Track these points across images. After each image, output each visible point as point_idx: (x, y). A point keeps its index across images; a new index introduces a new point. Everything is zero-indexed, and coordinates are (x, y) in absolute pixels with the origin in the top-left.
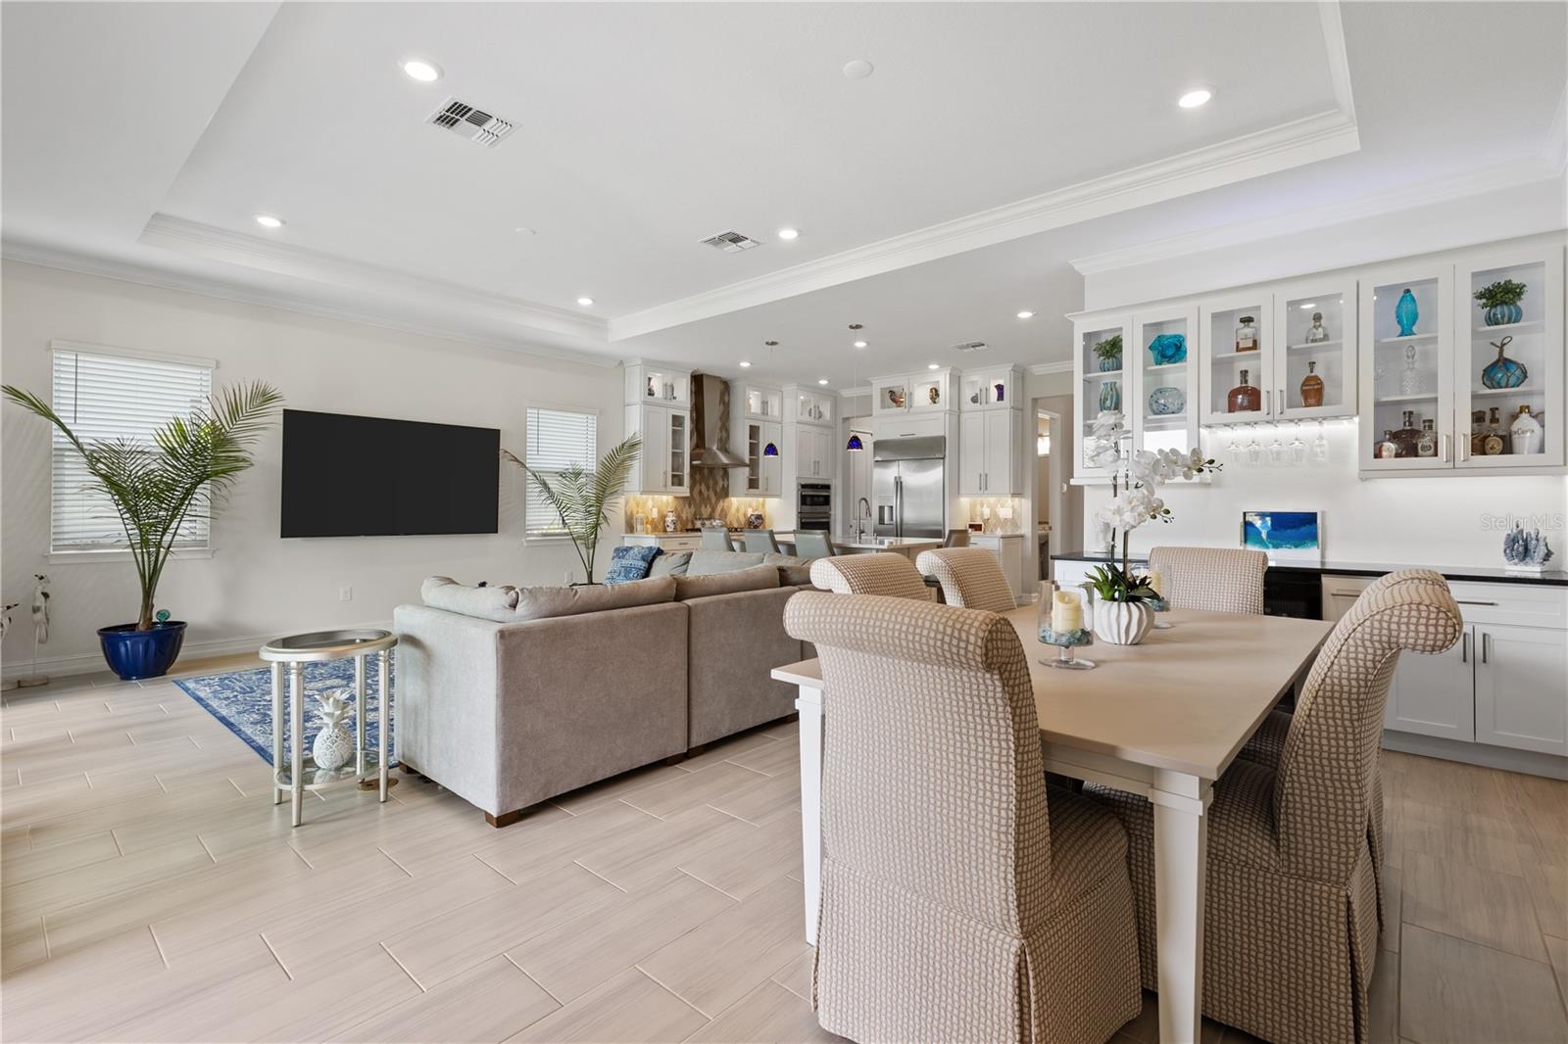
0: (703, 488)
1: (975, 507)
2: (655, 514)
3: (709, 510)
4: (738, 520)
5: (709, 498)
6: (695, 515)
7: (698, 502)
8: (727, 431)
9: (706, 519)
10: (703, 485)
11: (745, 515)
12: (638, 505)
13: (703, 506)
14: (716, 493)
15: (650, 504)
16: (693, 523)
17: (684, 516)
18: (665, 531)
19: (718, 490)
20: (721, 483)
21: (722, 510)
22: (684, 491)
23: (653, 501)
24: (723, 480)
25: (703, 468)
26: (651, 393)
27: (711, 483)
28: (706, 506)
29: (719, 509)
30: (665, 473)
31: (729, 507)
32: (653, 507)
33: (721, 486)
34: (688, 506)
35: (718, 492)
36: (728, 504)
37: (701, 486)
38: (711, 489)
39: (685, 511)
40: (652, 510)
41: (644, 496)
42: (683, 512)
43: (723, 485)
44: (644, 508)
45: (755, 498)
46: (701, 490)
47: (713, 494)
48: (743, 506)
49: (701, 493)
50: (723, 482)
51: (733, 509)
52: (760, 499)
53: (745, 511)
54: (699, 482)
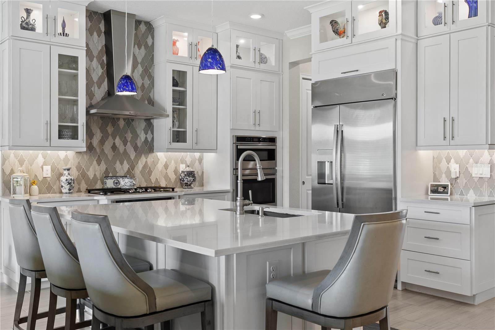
0: (118, 141)
1: (440, 162)
2: (47, 172)
3: (126, 166)
4: (166, 177)
5: (126, 153)
6: (107, 172)
7: (110, 157)
8: (151, 78)
9: (122, 177)
10: (118, 138)
11: (176, 171)
12: (21, 162)
13: (118, 162)
14: (136, 148)
15: (40, 160)
16: (103, 183)
17: (91, 174)
18: (61, 192)
19: (139, 145)
20: (142, 136)
21: (145, 166)
22: (81, 143)
23: (44, 157)
24: (146, 133)
25: (118, 119)
27: (129, 136)
28: (122, 163)
29: (140, 165)
30: (49, 124)
31: (155, 163)
32: (45, 164)
33: (143, 139)
34: (95, 162)
35: (139, 146)
36: (152, 160)
37: (114, 140)
38: (129, 143)
39: (91, 169)
40: (42, 168)
41: (31, 152)
42: (88, 170)
43: (146, 138)
44: (31, 166)
45: (188, 153)
46: (114, 143)
47: (133, 149)
48: (173, 162)
49: (114, 147)
50: (146, 135)
51: (160, 166)
52: (196, 154)
53: (176, 167)
54: (110, 134)
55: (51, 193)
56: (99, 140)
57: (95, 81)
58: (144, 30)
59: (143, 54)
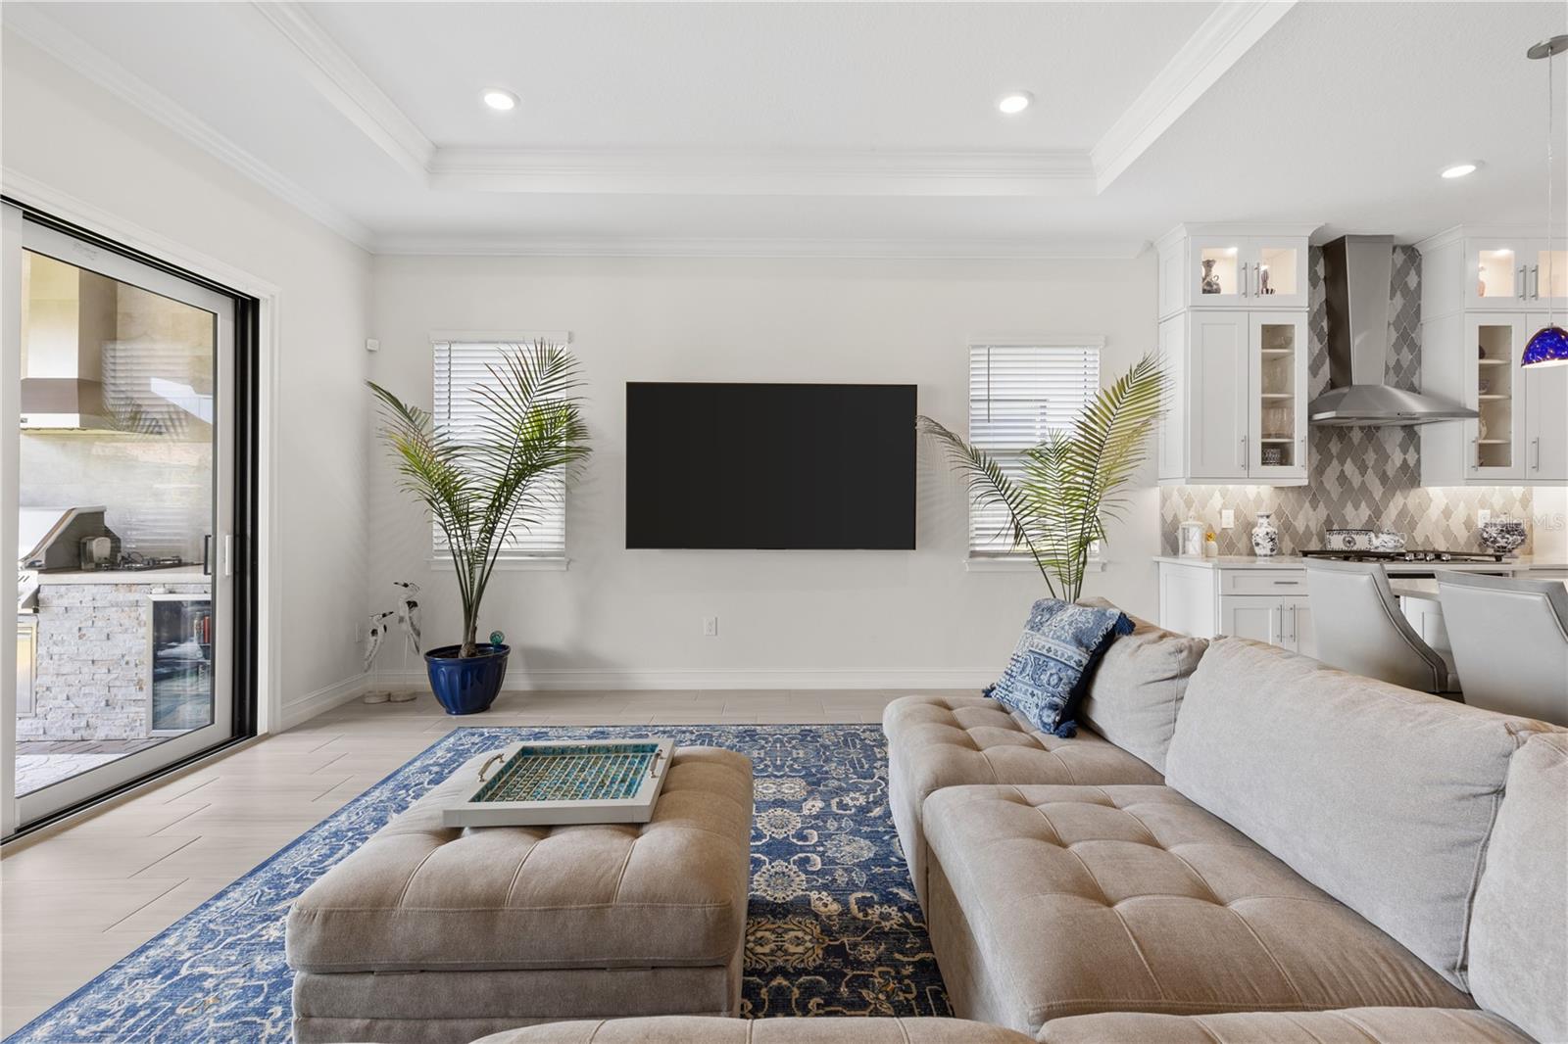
0: (1349, 467)
2: (1228, 520)
3: (1365, 512)
4: (1448, 534)
5: (1364, 488)
6: (1329, 522)
7: (1335, 496)
8: (1416, 349)
9: (1359, 532)
10: (1349, 461)
11: (1469, 524)
12: (1189, 504)
13: (1349, 505)
14: (1384, 478)
15: (1217, 501)
16: (1322, 540)
17: (1300, 525)
18: (1252, 553)
19: (1390, 473)
20: (1397, 458)
21: (1403, 512)
22: (1297, 472)
23: (1223, 496)
24: (1405, 452)
25: (1351, 428)
26: (1210, 288)
27: (1371, 457)
28: (1356, 507)
29: (1392, 511)
30: (1246, 440)
31: (1423, 508)
32: (1225, 506)
33: (1398, 463)
34: (1307, 505)
35: (1391, 476)
36: (1418, 501)
37: (1343, 465)
38: (1370, 471)
39: (1300, 517)
40: (1221, 513)
41: (1203, 487)
42: (1295, 518)
43: (1405, 460)
44: (1203, 509)
45: (1497, 487)
46: (1342, 471)
47: (1377, 481)
48: (1462, 504)
49: (1342, 478)
50: (1405, 454)
51: (1434, 513)
52: (1514, 489)
53: (1469, 515)
54: (1335, 454)
55: (1236, 554)
56: (1315, 466)
58: (1401, 262)
59: (1399, 307)
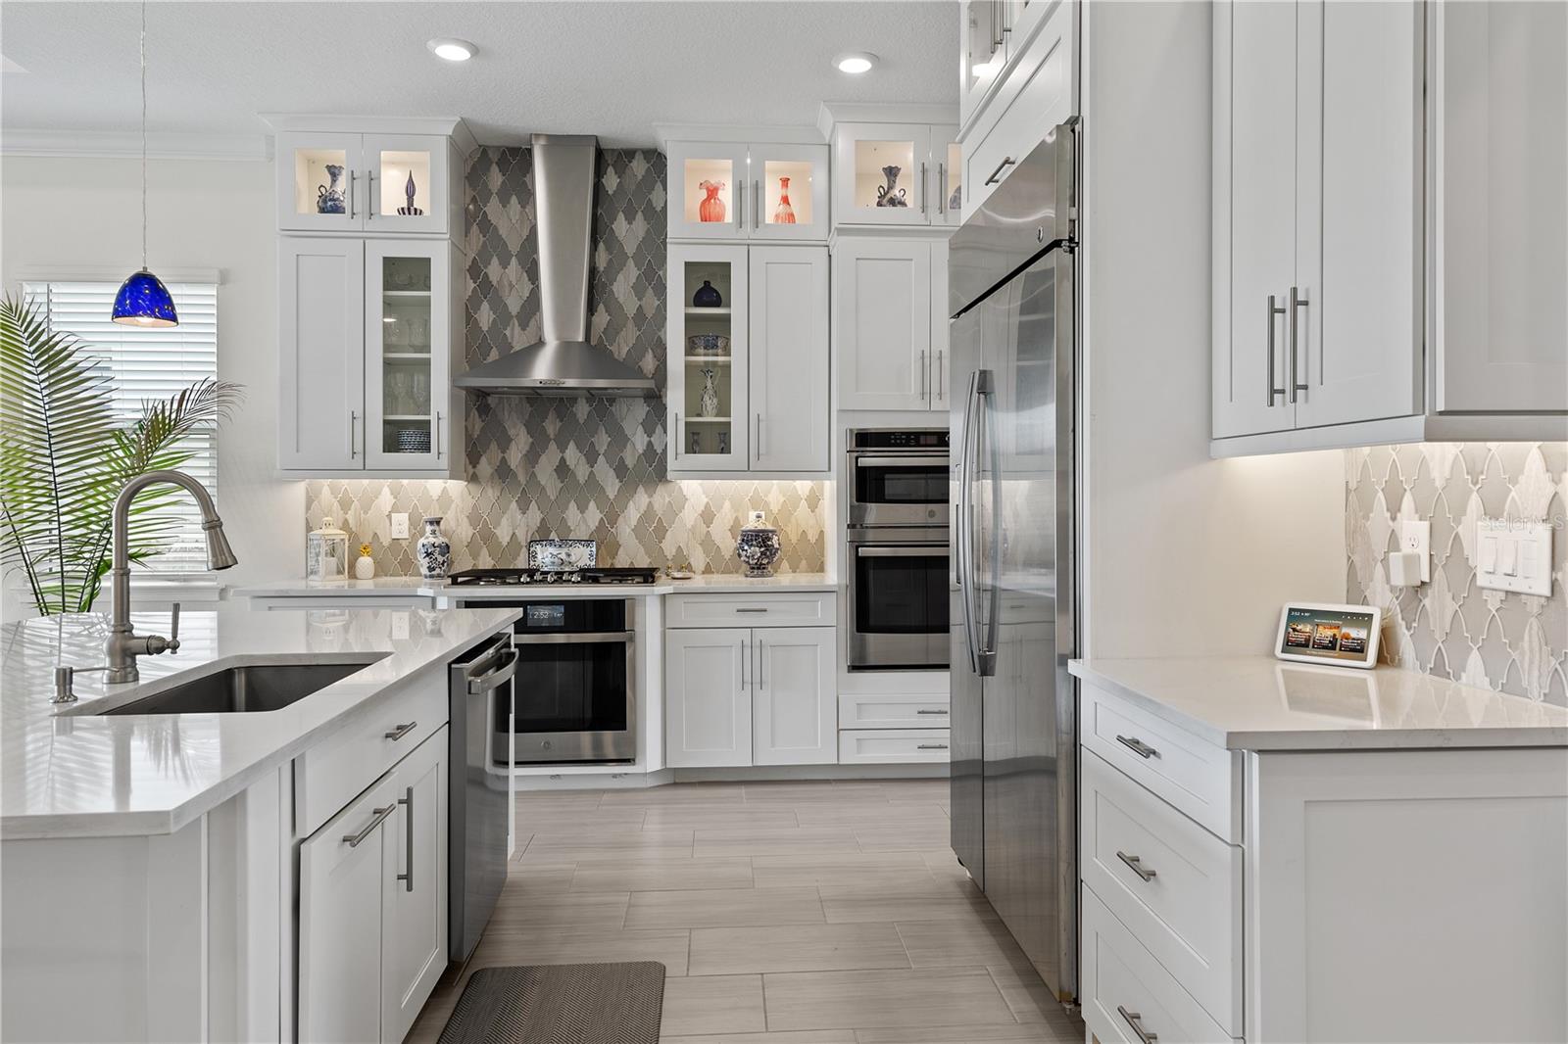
0: (572, 455)
2: (399, 527)
3: (594, 515)
4: (707, 543)
5: (592, 482)
6: (543, 528)
7: (552, 493)
10: (572, 445)
11: (736, 529)
12: (345, 505)
13: (573, 506)
14: (621, 470)
15: (386, 499)
16: (532, 556)
17: (503, 534)
19: (630, 462)
20: (639, 441)
21: (648, 515)
23: (395, 494)
24: (649, 432)
25: (574, 400)
27: (602, 440)
28: (582, 509)
29: (633, 512)
30: (359, 419)
31: (675, 509)
32: (395, 509)
33: (641, 448)
34: (514, 505)
35: (630, 466)
36: (667, 500)
37: (563, 452)
38: (601, 458)
39: (504, 521)
40: (389, 516)
41: (366, 482)
42: (497, 524)
43: (650, 444)
44: (366, 513)
45: (774, 482)
46: (563, 460)
47: (612, 473)
48: (727, 504)
49: (563, 470)
50: (649, 436)
51: (689, 516)
52: (798, 483)
53: (737, 518)
54: (552, 436)
56: (524, 452)
57: (514, 313)
58: (643, 173)
59: (641, 234)
